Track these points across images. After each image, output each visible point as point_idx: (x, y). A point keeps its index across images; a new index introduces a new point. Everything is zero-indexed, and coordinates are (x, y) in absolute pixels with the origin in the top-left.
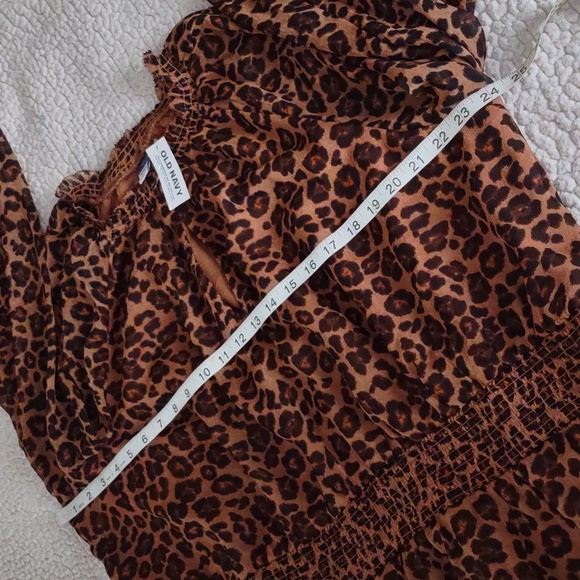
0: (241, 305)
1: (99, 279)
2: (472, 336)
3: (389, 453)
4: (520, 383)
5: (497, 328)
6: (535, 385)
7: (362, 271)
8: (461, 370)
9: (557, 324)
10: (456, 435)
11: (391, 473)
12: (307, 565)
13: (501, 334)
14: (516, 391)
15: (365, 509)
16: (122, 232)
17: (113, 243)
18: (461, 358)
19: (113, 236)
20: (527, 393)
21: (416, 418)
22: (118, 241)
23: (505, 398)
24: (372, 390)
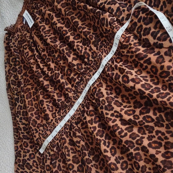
0: (44, 48)
1: (15, 48)
2: (92, 39)
3: (80, 79)
4: (105, 50)
5: (99, 37)
6: (108, 49)
7: (68, 31)
8: (91, 49)
9: (108, 30)
10: (93, 69)
11: (81, 84)
12: (65, 114)
13: (100, 38)
14: (104, 52)
15: (76, 96)
16: (20, 35)
17: (17, 38)
18: (90, 46)
19: (17, 36)
20: (106, 52)
21: (83, 66)
22: (19, 37)
23: (101, 54)
24: (72, 61)
